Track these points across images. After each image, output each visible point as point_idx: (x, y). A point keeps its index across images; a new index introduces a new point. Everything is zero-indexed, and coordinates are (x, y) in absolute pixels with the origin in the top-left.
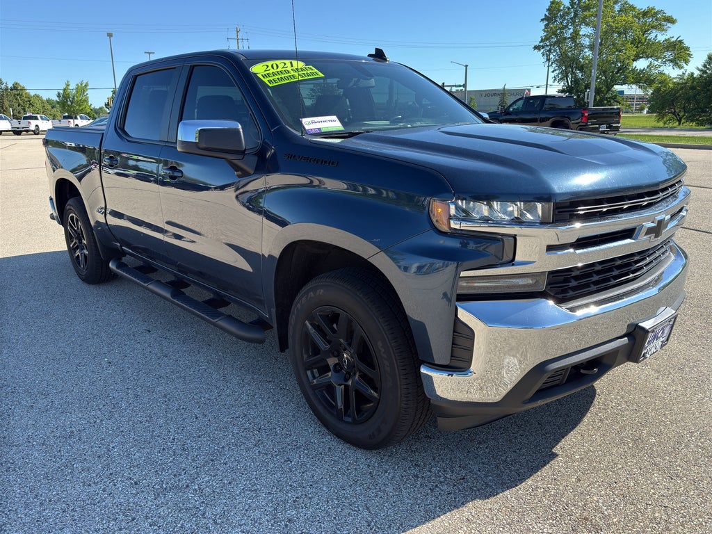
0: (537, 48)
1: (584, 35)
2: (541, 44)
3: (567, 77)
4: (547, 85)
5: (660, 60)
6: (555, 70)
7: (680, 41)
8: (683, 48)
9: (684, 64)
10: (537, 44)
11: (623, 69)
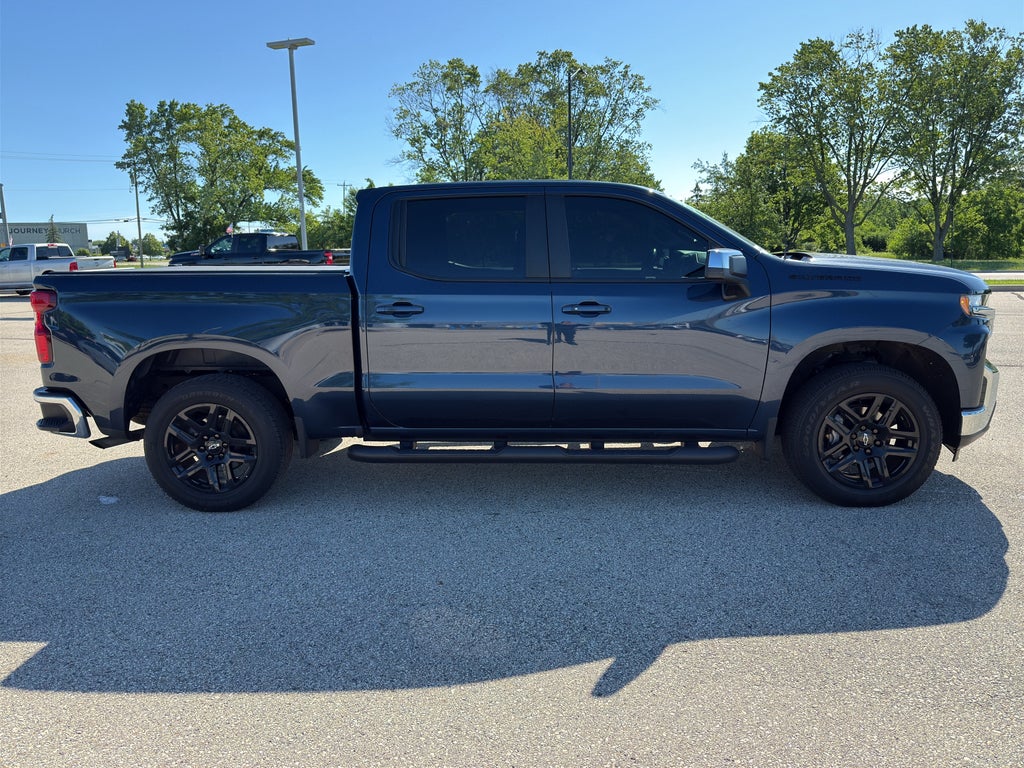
0: (119, 165)
1: (185, 154)
2: (126, 161)
3: (170, 207)
4: (139, 218)
5: (291, 193)
6: (153, 198)
7: (307, 171)
8: (314, 180)
9: (318, 200)
10: (120, 160)
11: (245, 202)
